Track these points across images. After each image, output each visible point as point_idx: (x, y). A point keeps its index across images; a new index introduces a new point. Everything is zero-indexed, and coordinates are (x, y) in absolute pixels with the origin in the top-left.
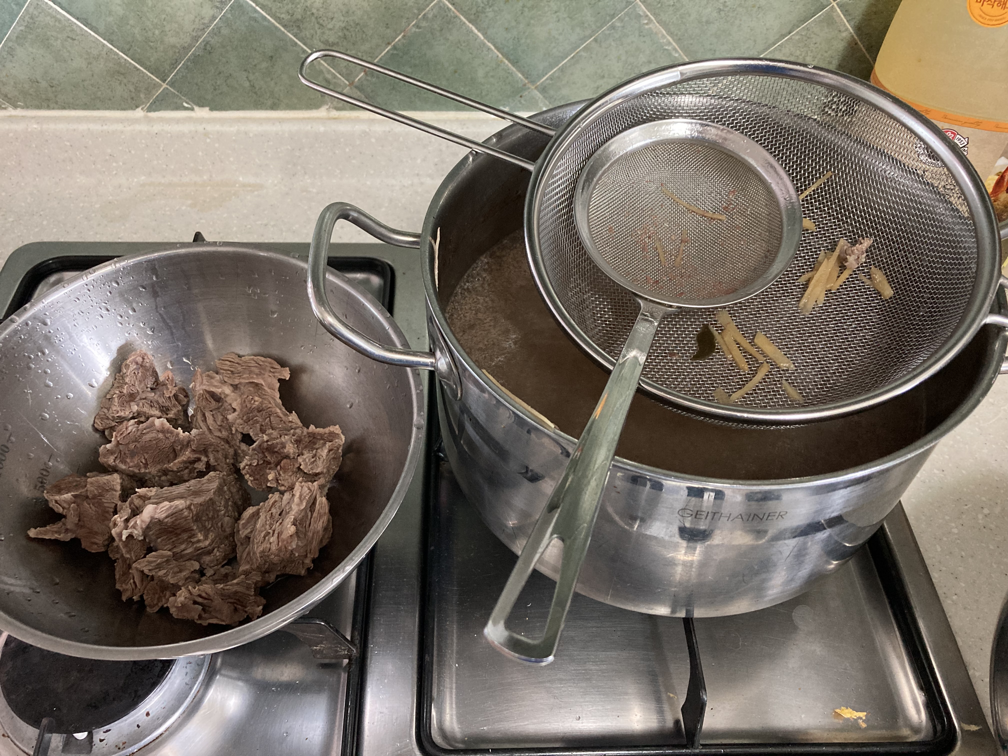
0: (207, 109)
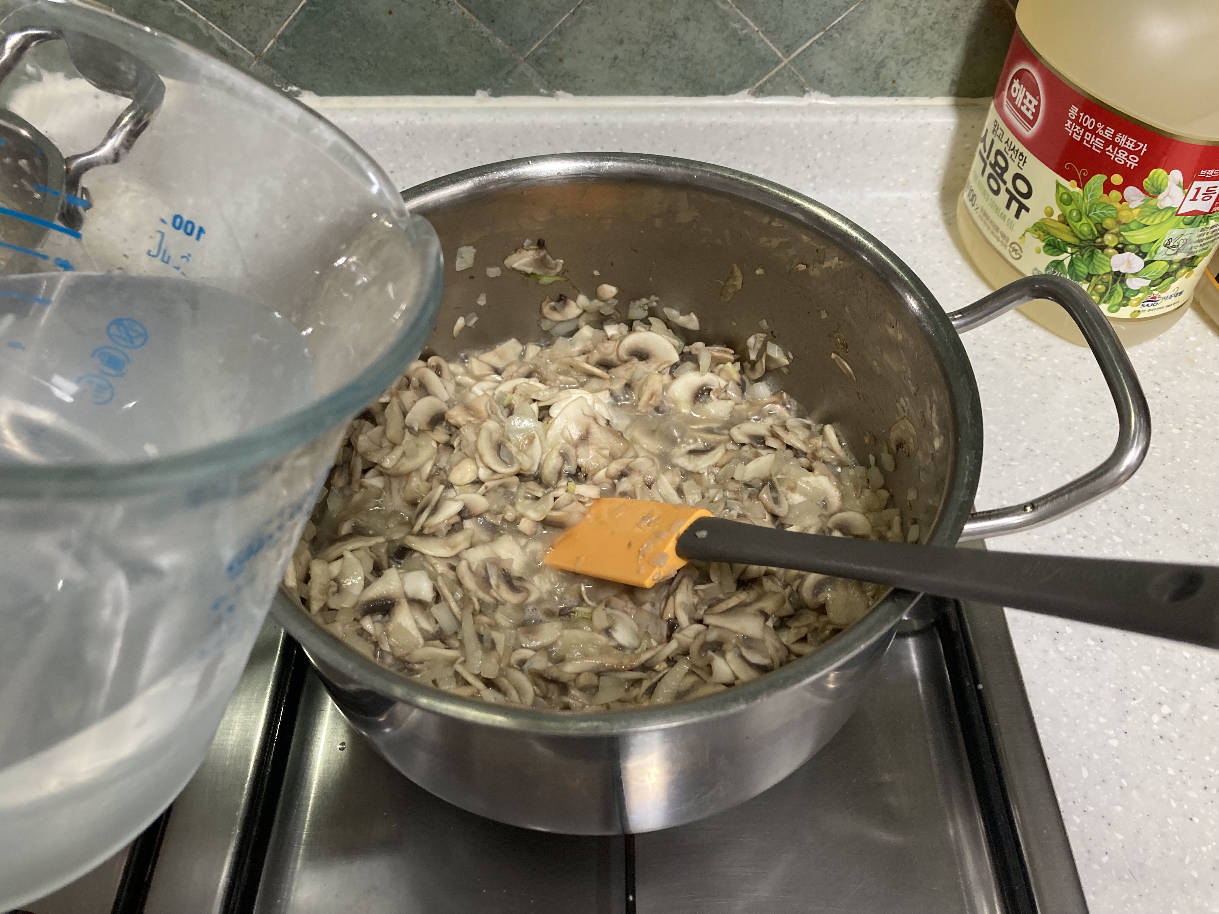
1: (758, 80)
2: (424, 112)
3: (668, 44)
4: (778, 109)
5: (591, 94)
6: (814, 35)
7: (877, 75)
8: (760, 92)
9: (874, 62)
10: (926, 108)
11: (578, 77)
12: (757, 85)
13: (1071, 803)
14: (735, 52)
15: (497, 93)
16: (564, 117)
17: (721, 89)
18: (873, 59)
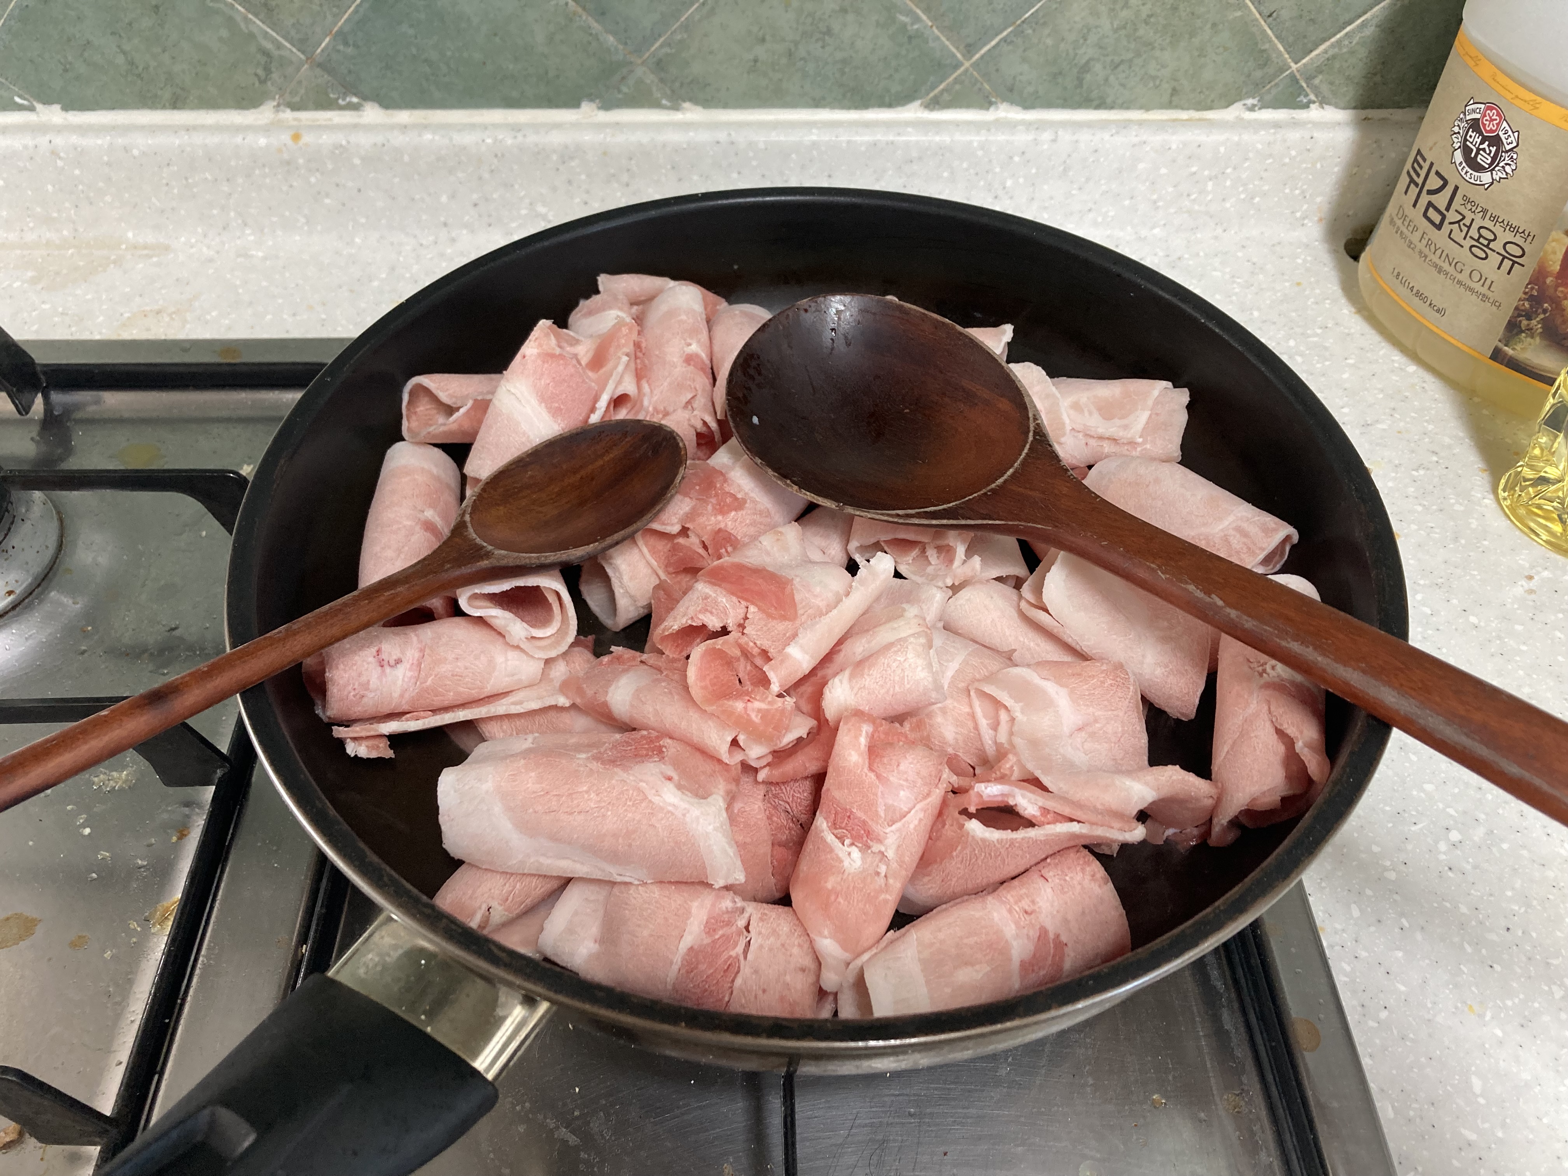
0: (57, 107)
1: (933, 88)
2: (516, 128)
3: (820, 44)
4: (957, 124)
5: (726, 106)
6: (1001, 32)
7: (1080, 81)
8: (935, 104)
9: (1076, 65)
10: (1141, 123)
11: (709, 85)
12: (932, 95)
13: (1338, 948)
14: (904, 52)
15: (607, 106)
16: (691, 134)
17: (887, 99)
18: (1076, 61)
